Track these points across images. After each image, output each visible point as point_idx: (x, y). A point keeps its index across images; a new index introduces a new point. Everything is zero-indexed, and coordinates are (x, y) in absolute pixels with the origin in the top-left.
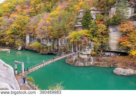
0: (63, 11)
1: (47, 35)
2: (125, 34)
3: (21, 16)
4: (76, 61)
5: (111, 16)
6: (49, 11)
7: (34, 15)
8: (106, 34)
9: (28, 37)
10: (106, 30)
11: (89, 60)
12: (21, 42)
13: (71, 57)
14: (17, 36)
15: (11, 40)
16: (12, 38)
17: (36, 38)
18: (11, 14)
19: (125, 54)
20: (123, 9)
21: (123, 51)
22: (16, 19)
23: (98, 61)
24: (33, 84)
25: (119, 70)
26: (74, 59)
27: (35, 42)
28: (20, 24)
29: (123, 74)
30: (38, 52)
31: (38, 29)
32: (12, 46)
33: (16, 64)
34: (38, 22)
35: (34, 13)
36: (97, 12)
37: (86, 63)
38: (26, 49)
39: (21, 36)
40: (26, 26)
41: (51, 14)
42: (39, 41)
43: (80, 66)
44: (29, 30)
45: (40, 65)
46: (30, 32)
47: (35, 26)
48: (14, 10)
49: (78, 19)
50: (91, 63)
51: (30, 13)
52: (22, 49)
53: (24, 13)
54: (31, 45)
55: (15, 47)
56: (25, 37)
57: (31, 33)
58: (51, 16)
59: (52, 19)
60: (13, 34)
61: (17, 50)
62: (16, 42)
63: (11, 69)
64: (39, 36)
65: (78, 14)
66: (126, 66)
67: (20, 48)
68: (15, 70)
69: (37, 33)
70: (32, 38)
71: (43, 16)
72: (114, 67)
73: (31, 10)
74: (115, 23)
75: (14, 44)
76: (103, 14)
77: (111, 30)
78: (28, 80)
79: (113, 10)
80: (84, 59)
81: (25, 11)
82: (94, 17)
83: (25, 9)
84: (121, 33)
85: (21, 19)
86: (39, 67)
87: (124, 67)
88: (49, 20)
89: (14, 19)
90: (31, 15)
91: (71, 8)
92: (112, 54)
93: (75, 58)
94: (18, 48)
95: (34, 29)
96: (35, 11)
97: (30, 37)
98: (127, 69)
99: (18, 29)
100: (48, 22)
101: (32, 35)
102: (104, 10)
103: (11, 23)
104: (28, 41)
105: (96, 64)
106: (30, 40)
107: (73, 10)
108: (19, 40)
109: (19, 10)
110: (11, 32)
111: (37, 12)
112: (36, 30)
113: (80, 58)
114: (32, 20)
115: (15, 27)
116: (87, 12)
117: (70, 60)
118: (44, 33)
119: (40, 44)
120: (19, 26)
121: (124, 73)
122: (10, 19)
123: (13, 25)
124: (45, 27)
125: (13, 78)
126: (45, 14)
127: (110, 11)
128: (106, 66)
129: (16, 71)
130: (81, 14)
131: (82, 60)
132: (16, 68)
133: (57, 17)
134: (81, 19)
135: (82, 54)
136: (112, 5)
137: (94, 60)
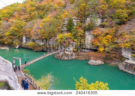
0: (52, 18)
1: (40, 36)
2: (96, 37)
3: (18, 21)
4: (62, 56)
5: (87, 24)
6: (41, 18)
7: (29, 21)
8: (83, 37)
9: (24, 38)
10: (84, 34)
11: (72, 55)
12: (18, 42)
13: (59, 53)
14: (15, 37)
15: (10, 40)
16: (11, 38)
17: (31, 39)
18: (9, 19)
19: (96, 51)
20: (95, 19)
21: (95, 49)
22: (14, 23)
23: (78, 55)
24: (29, 75)
25: (92, 62)
26: (61, 55)
27: (31, 42)
28: (17, 27)
30: (33, 50)
31: (33, 31)
32: (11, 45)
33: (14, 60)
34: (33, 26)
35: (29, 19)
36: (77, 20)
37: (70, 57)
38: (22, 48)
39: (18, 37)
40: (22, 29)
41: (43, 20)
42: (34, 41)
43: (65, 60)
44: (25, 32)
45: (34, 60)
46: (26, 34)
47: (30, 29)
48: (12, 16)
49: (64, 25)
50: (73, 57)
51: (26, 19)
52: (19, 48)
53: (21, 19)
54: (27, 45)
55: (13, 46)
56: (22, 38)
57: (27, 35)
58: (43, 22)
59: (44, 24)
60: (11, 35)
61: (15, 48)
62: (14, 42)
63: (10, 64)
64: (33, 37)
65: (64, 21)
66: (96, 58)
67: (17, 47)
68: (13, 64)
69: (32, 35)
70: (28, 39)
71: (37, 22)
72: (89, 60)
73: (27, 16)
74: (90, 29)
75: (12, 43)
76: (81, 22)
77: (87, 33)
78: (25, 72)
79: (88, 19)
80: (68, 55)
81: (22, 17)
82: (75, 24)
83: (22, 15)
84: (93, 36)
85: (18, 23)
86: (34, 61)
87: (95, 59)
88: (42, 25)
89: (12, 23)
90: (27, 20)
91: (59, 17)
92: (87, 51)
93: (61, 53)
94: (16, 46)
95: (29, 32)
96: (30, 17)
97: (26, 38)
98: (97, 60)
99: (16, 31)
100: (41, 26)
101: (28, 36)
102: (82, 19)
103: (10, 26)
104: (24, 41)
105: (77, 58)
106: (26, 41)
107: (60, 18)
108: (17, 40)
109: (17, 16)
110: (10, 34)
111: (32, 18)
112: (31, 32)
113: (65, 54)
114: (28, 24)
115: (13, 30)
116: (70, 20)
117: (58, 55)
118: (37, 35)
119: (34, 43)
120: (16, 29)
121: (95, 64)
122: (9, 23)
123: (12, 28)
124: (38, 30)
125: (11, 71)
126: (39, 20)
127: (86, 20)
128: (83, 59)
130: (66, 21)
131: (67, 55)
132: (14, 63)
133: (48, 23)
134: (66, 25)
135: (67, 51)
136: (88, 16)
137: (75, 55)
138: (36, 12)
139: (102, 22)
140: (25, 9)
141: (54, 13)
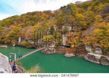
0: (40, 26)
1: (31, 37)
2: (68, 38)
3: (16, 27)
4: (47, 51)
5: (63, 30)
6: (33, 25)
7: (24, 27)
8: (60, 38)
9: (20, 39)
10: (61, 36)
11: (53, 50)
12: (15, 41)
13: (44, 49)
14: (13, 38)
15: (9, 40)
16: (10, 39)
17: (25, 39)
18: (10, 25)
19: (69, 47)
20: (67, 27)
21: (68, 46)
22: (13, 28)
23: (58, 51)
24: (21, 66)
25: (67, 55)
27: (24, 42)
28: (15, 31)
30: (26, 47)
31: (27, 34)
32: (9, 44)
33: (11, 55)
34: (27, 30)
35: (24, 26)
36: (57, 27)
37: (52, 52)
38: (18, 46)
39: (15, 38)
40: (19, 32)
41: (34, 27)
42: (27, 41)
43: (49, 54)
44: (21, 35)
45: (26, 54)
46: (22, 36)
47: (25, 33)
48: (12, 23)
49: (48, 30)
50: (54, 52)
51: (22, 26)
52: (15, 46)
53: (19, 26)
54: (21, 43)
55: (11, 45)
56: (18, 38)
58: (34, 28)
59: (34, 29)
60: (10, 37)
61: (12, 46)
62: (12, 41)
63: (7, 58)
64: (27, 38)
66: (70, 52)
67: (14, 45)
69: (26, 36)
71: (30, 28)
72: (65, 53)
73: (23, 24)
74: (65, 32)
75: (10, 42)
76: (59, 28)
77: (63, 36)
78: (18, 64)
79: (64, 27)
81: (19, 25)
82: (55, 29)
83: (20, 23)
85: (16, 29)
86: (26, 56)
89: (12, 28)
90: (23, 26)
91: (45, 25)
92: (63, 47)
93: (46, 49)
94: (13, 45)
95: (24, 34)
96: (25, 25)
97: (21, 39)
98: (70, 54)
99: (14, 34)
100: (32, 31)
101: (23, 37)
102: (60, 27)
103: (10, 30)
104: (20, 41)
105: (57, 52)
106: (21, 40)
107: (45, 26)
108: (14, 40)
109: (16, 24)
110: (9, 36)
111: (26, 26)
112: (25, 35)
113: (49, 50)
114: (23, 29)
115: (12, 33)
116: (52, 27)
117: (43, 51)
118: (30, 37)
119: (27, 42)
120: (15, 32)
121: (69, 56)
122: (9, 28)
123: (11, 32)
124: (30, 33)
125: (8, 64)
126: (31, 27)
127: (62, 27)
128: (61, 53)
129: (10, 59)
130: (49, 27)
131: (50, 51)
132: (11, 57)
133: (37, 28)
134: (49, 30)
135: (50, 47)
136: (63, 25)
137: (56, 50)
138: (30, 22)
139: (72, 28)
140: (22, 19)
141: (42, 23)
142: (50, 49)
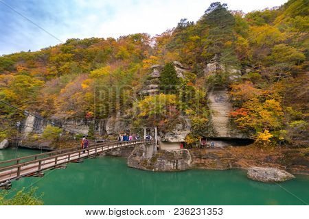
1: (80, 110)
3: (23, 76)
4: (154, 159)
9: (31, 120)
14: (3, 116)
22: (9, 81)
26: (150, 156)
28: (17, 91)
29: (275, 179)
37: (179, 163)
39: (12, 117)
43: (167, 172)
46: (39, 108)
52: (8, 147)
56: (25, 118)
57: (41, 111)
67: (3, 144)
70: (41, 120)
73: (48, 69)
80: (173, 154)
82: (180, 76)
85: (22, 82)
88: (87, 84)
93: (150, 152)
95: (49, 103)
96: (56, 72)
97: (37, 119)
100: (85, 86)
101: (43, 113)
104: (29, 128)
106: (36, 126)
108: (6, 124)
112: (56, 103)
113: (164, 152)
114: (49, 85)
115: (3, 96)
116: (169, 65)
117: (137, 158)
120: (13, 94)
127: (205, 68)
130: (155, 71)
131: (170, 156)
134: (157, 79)
135: (167, 142)
136: (209, 59)
137: (192, 156)
138: (73, 63)
140: (47, 57)
141: (122, 64)
142: (169, 148)
